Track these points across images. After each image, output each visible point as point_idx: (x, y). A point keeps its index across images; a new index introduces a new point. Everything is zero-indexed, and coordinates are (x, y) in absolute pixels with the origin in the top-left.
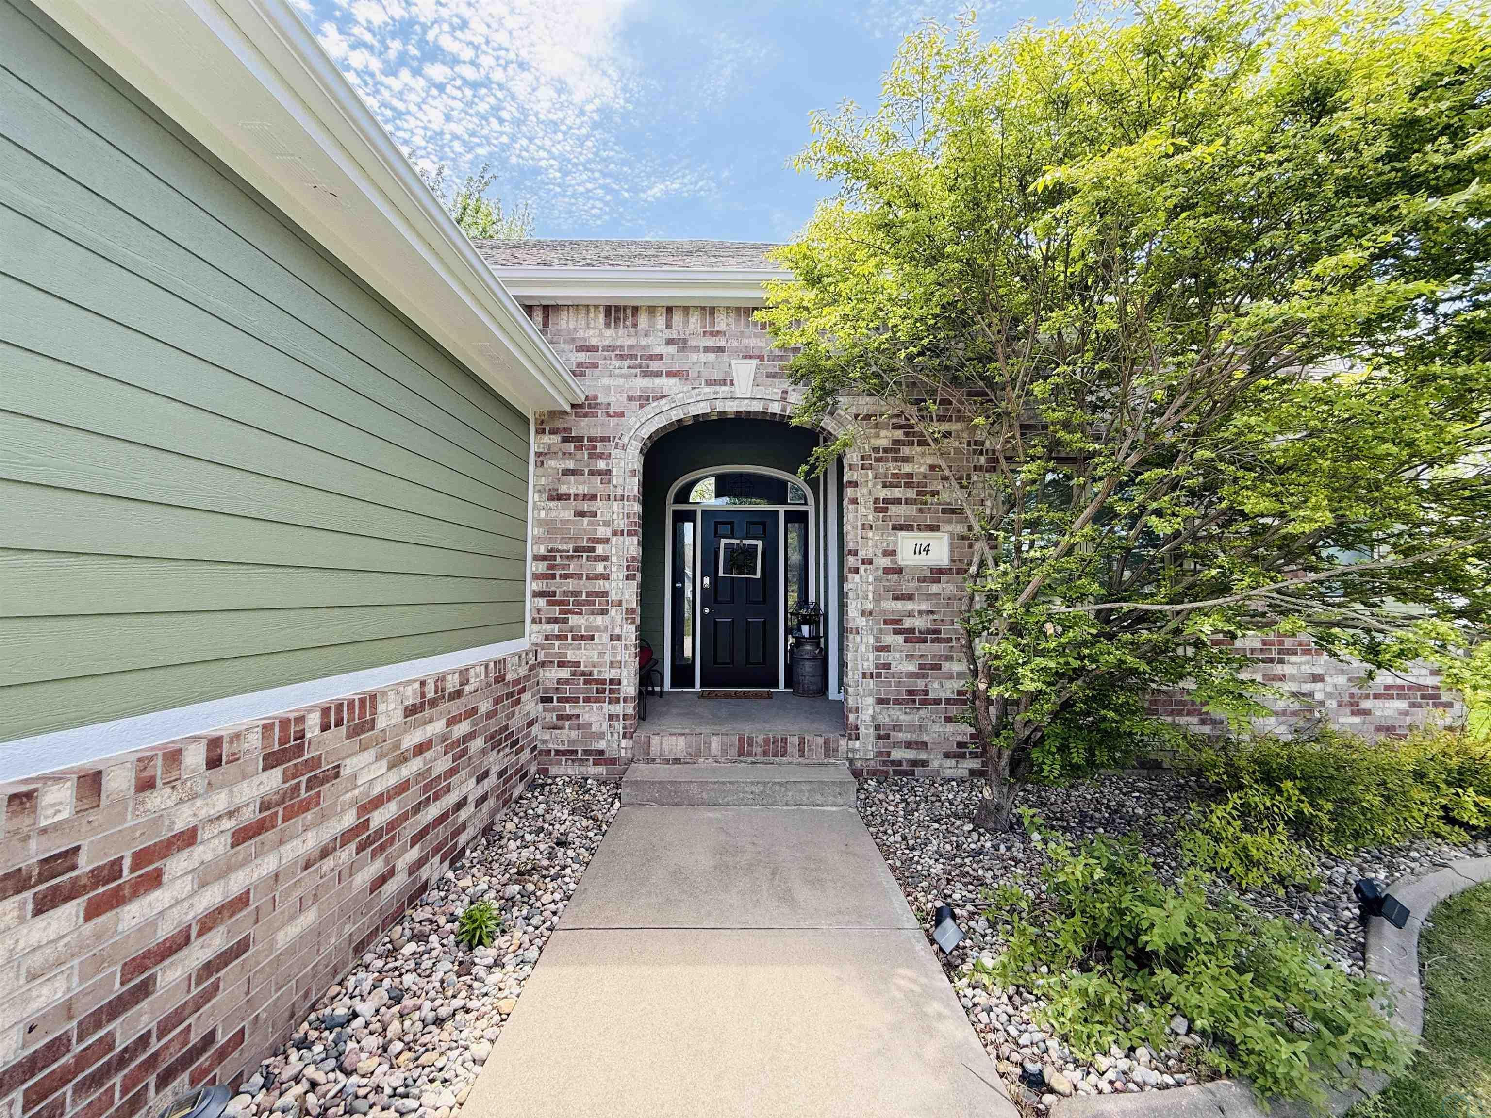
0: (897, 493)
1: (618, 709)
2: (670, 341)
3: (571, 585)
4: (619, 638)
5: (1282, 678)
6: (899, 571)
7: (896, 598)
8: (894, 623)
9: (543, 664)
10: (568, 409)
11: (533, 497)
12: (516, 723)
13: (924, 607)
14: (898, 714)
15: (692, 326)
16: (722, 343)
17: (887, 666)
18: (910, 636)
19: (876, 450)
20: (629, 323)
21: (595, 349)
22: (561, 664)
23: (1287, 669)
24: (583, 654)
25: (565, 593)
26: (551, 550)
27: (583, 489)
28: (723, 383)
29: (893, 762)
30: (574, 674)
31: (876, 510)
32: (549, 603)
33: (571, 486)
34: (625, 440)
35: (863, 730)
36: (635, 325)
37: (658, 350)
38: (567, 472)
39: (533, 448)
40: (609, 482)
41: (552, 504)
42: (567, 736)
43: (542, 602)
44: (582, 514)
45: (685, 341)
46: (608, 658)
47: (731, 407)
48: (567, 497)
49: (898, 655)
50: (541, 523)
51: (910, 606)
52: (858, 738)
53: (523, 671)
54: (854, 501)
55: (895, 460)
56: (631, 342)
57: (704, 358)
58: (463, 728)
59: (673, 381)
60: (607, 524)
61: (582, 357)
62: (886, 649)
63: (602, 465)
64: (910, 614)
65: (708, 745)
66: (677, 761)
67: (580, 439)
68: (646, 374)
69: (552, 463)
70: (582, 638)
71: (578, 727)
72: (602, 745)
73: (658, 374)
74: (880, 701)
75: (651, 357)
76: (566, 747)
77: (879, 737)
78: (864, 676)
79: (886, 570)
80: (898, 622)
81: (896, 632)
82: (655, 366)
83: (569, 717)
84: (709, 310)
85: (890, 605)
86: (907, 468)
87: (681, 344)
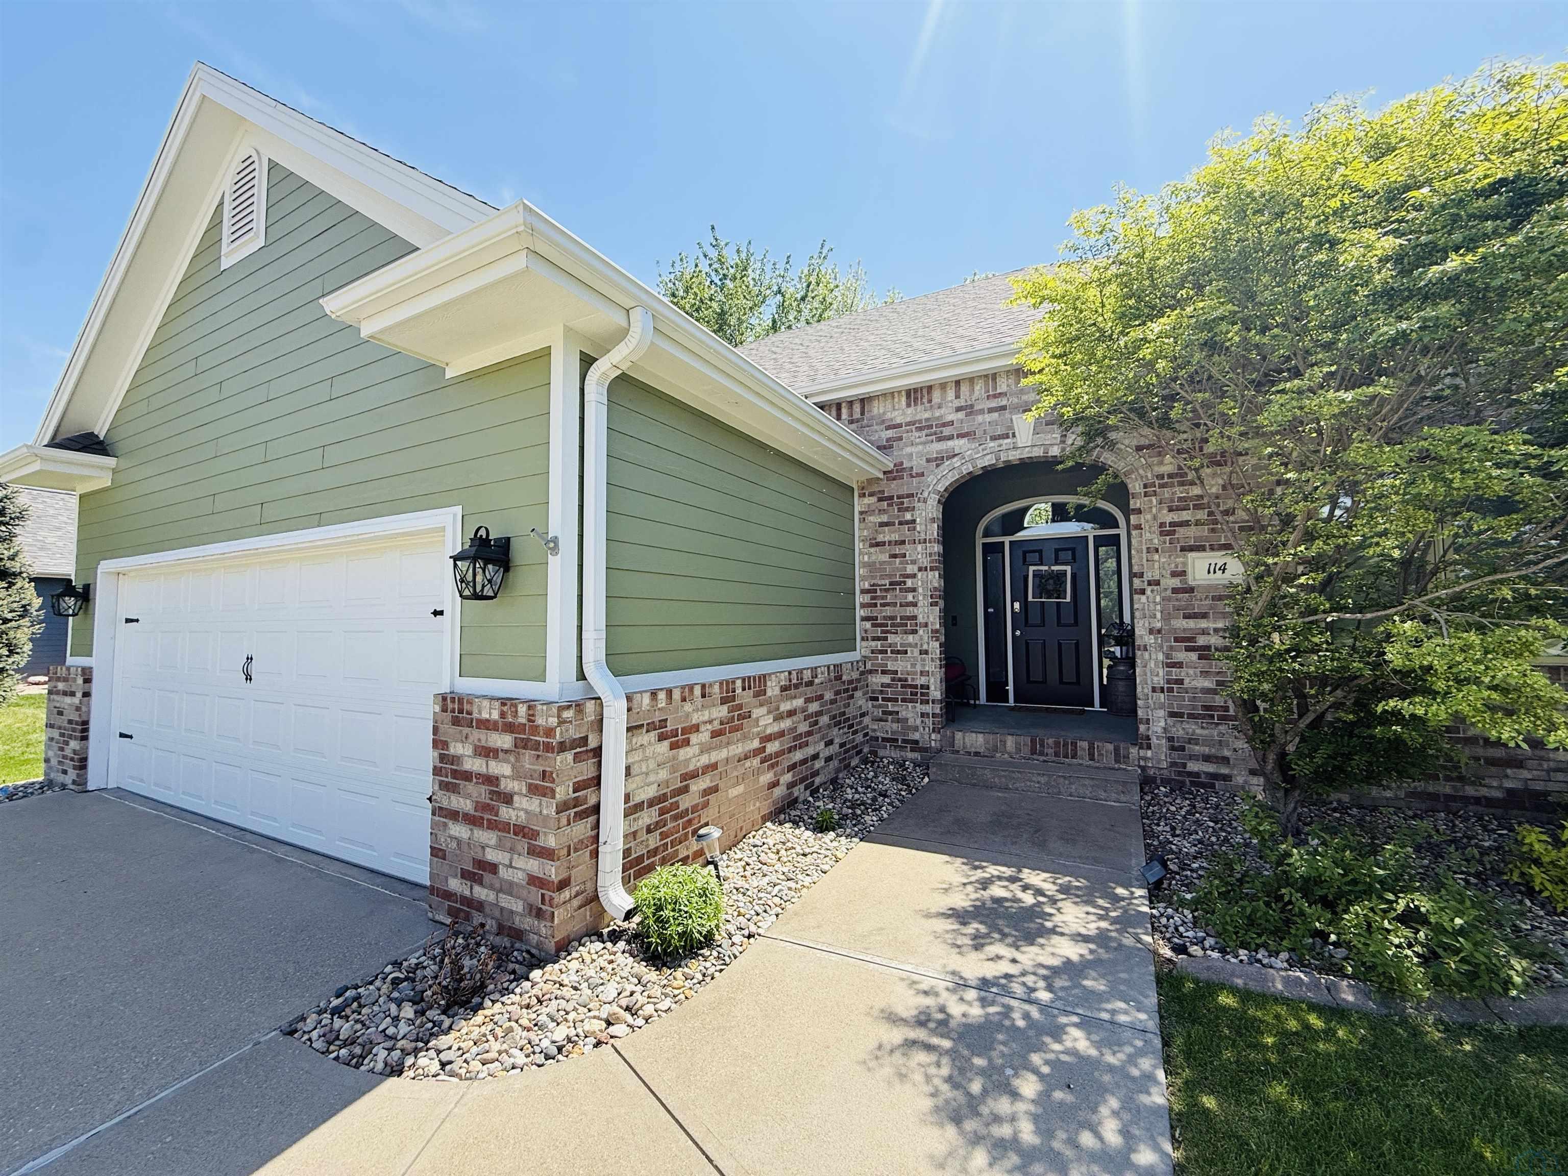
0: (1185, 516)
1: (928, 708)
2: (959, 409)
3: (888, 611)
4: (926, 652)
6: (1191, 590)
7: (1186, 617)
8: (1187, 641)
9: (870, 672)
10: (881, 476)
11: (858, 545)
12: (851, 712)
13: (1220, 625)
14: (1193, 728)
15: (977, 393)
16: (1004, 402)
17: (1180, 682)
18: (1206, 653)
19: (1161, 477)
20: (925, 400)
21: (899, 426)
22: (884, 672)
24: (900, 665)
25: (885, 618)
26: (873, 585)
27: (895, 537)
28: (1007, 436)
29: (1190, 774)
30: (893, 680)
31: (1162, 533)
32: (874, 625)
33: (887, 535)
34: (926, 494)
35: (1154, 741)
36: (930, 401)
37: (950, 418)
38: (882, 524)
39: (857, 509)
40: (914, 529)
41: (872, 550)
42: (890, 727)
43: (868, 625)
44: (894, 556)
45: (972, 406)
46: (919, 668)
47: (1014, 456)
48: (883, 544)
49: (1191, 672)
50: (864, 565)
51: (1203, 624)
52: (1149, 747)
53: (855, 675)
54: (1139, 527)
55: (1182, 484)
56: (927, 415)
57: (988, 417)
58: (814, 707)
59: (962, 441)
60: (914, 562)
61: (890, 433)
62: (1179, 665)
63: (908, 516)
64: (1204, 632)
65: (1004, 743)
66: (977, 754)
67: (891, 498)
68: (940, 439)
69: (871, 518)
70: (898, 652)
71: (898, 720)
72: (916, 736)
73: (950, 438)
74: (1173, 715)
75: (944, 425)
76: (889, 736)
77: (1173, 748)
78: (1154, 690)
79: (1175, 591)
80: (1192, 639)
81: (1188, 649)
82: (947, 431)
83: (891, 713)
84: (992, 377)
85: (1181, 624)
86: (1196, 491)
87: (969, 409)
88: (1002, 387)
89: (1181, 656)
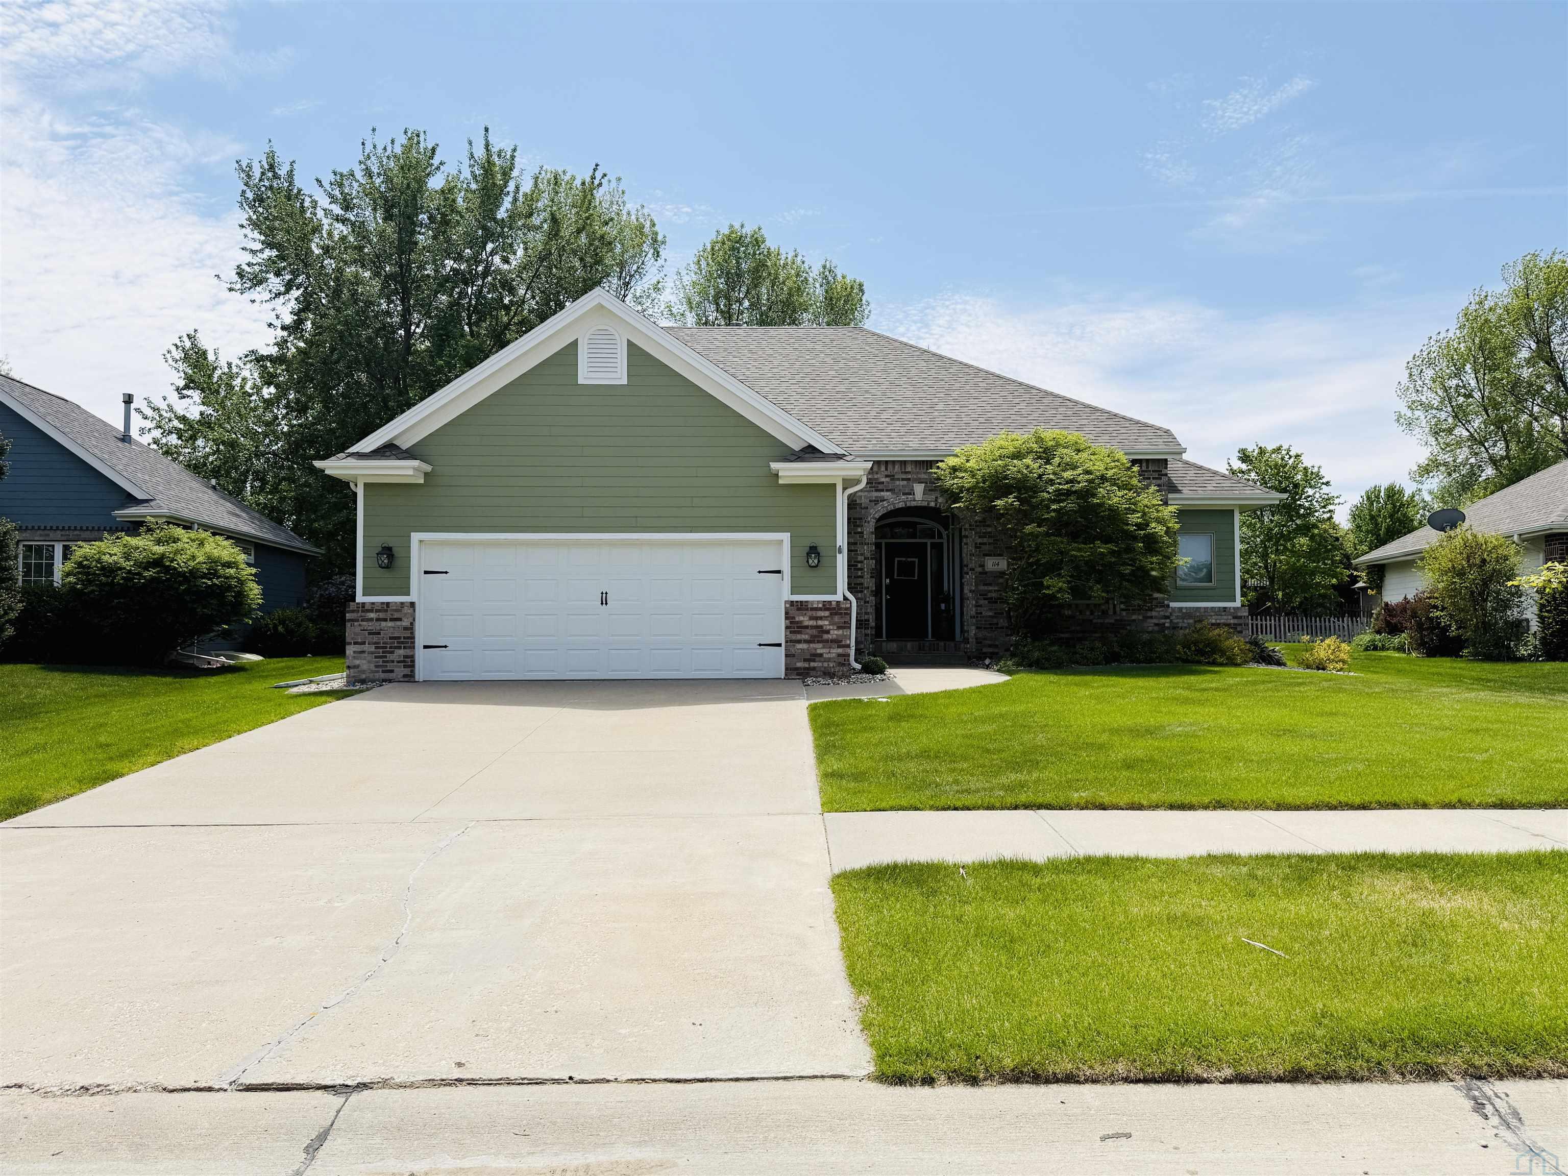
0: (985, 540)
1: (869, 632)
2: (887, 476)
4: (868, 602)
5: (1151, 617)
6: (986, 573)
7: (984, 585)
8: (984, 595)
13: (996, 588)
14: (985, 633)
15: (896, 470)
16: (909, 477)
17: (981, 613)
18: (992, 601)
19: (976, 522)
23: (1154, 614)
28: (910, 494)
29: (983, 653)
31: (976, 547)
34: (869, 519)
35: (970, 640)
37: (883, 480)
40: (862, 537)
45: (894, 476)
46: (863, 611)
47: (913, 504)
49: (985, 609)
51: (991, 588)
52: (968, 643)
54: (966, 544)
55: (984, 526)
57: (902, 483)
59: (888, 493)
60: (862, 555)
62: (981, 606)
63: (859, 530)
64: (990, 591)
65: (906, 646)
66: (893, 653)
68: (876, 491)
72: (862, 646)
73: (882, 491)
74: (977, 628)
75: (879, 483)
77: (977, 643)
78: (971, 617)
79: (980, 573)
80: (986, 595)
81: (985, 599)
82: (880, 487)
84: (904, 463)
85: (982, 588)
86: (989, 530)
87: (892, 477)
88: (909, 469)
89: (982, 602)
